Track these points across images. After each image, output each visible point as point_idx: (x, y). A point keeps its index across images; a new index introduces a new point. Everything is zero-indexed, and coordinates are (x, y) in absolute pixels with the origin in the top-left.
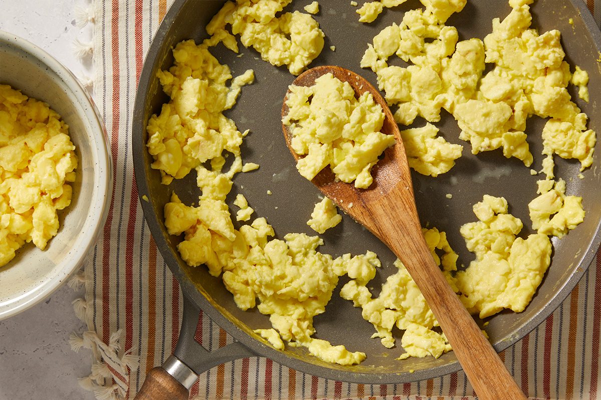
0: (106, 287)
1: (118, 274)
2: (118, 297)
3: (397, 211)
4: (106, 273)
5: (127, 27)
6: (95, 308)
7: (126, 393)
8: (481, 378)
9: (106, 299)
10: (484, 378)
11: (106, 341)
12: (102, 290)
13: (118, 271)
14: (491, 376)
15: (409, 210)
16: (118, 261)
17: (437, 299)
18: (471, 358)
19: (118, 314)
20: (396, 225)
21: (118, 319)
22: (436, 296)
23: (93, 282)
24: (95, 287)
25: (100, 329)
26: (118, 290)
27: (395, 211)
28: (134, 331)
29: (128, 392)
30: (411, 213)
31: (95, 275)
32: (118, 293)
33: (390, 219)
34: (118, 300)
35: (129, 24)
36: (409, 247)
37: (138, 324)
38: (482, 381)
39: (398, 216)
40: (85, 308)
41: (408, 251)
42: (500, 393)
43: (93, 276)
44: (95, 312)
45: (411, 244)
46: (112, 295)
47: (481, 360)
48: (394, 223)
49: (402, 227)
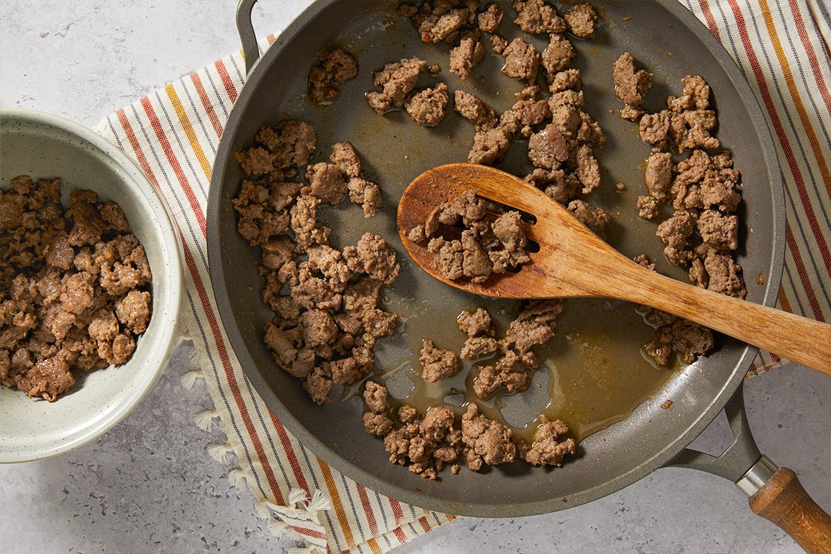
0: (258, 446)
1: (264, 426)
2: (275, 451)
3: (590, 260)
4: (252, 430)
5: (157, 159)
6: (255, 473)
7: (326, 550)
8: (794, 349)
9: (263, 458)
10: (795, 347)
11: (281, 502)
12: (254, 450)
13: (263, 423)
14: (800, 338)
15: (599, 250)
16: (258, 412)
17: (692, 310)
18: (769, 338)
19: (282, 470)
20: (599, 274)
21: (285, 474)
22: (689, 309)
23: (242, 445)
24: (246, 450)
25: (270, 493)
26: (272, 443)
27: (587, 261)
28: (307, 480)
29: (328, 547)
30: (603, 252)
31: (241, 437)
32: (273, 447)
33: (589, 272)
34: (276, 454)
35: (158, 154)
36: (629, 284)
37: (309, 470)
38: (796, 351)
39: (594, 264)
40: (245, 478)
41: (630, 288)
42: (822, 349)
43: (239, 440)
44: (256, 477)
45: (628, 279)
46: (268, 451)
47: (779, 332)
48: (596, 273)
49: (606, 271)
